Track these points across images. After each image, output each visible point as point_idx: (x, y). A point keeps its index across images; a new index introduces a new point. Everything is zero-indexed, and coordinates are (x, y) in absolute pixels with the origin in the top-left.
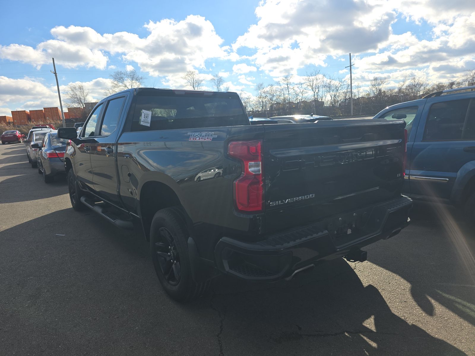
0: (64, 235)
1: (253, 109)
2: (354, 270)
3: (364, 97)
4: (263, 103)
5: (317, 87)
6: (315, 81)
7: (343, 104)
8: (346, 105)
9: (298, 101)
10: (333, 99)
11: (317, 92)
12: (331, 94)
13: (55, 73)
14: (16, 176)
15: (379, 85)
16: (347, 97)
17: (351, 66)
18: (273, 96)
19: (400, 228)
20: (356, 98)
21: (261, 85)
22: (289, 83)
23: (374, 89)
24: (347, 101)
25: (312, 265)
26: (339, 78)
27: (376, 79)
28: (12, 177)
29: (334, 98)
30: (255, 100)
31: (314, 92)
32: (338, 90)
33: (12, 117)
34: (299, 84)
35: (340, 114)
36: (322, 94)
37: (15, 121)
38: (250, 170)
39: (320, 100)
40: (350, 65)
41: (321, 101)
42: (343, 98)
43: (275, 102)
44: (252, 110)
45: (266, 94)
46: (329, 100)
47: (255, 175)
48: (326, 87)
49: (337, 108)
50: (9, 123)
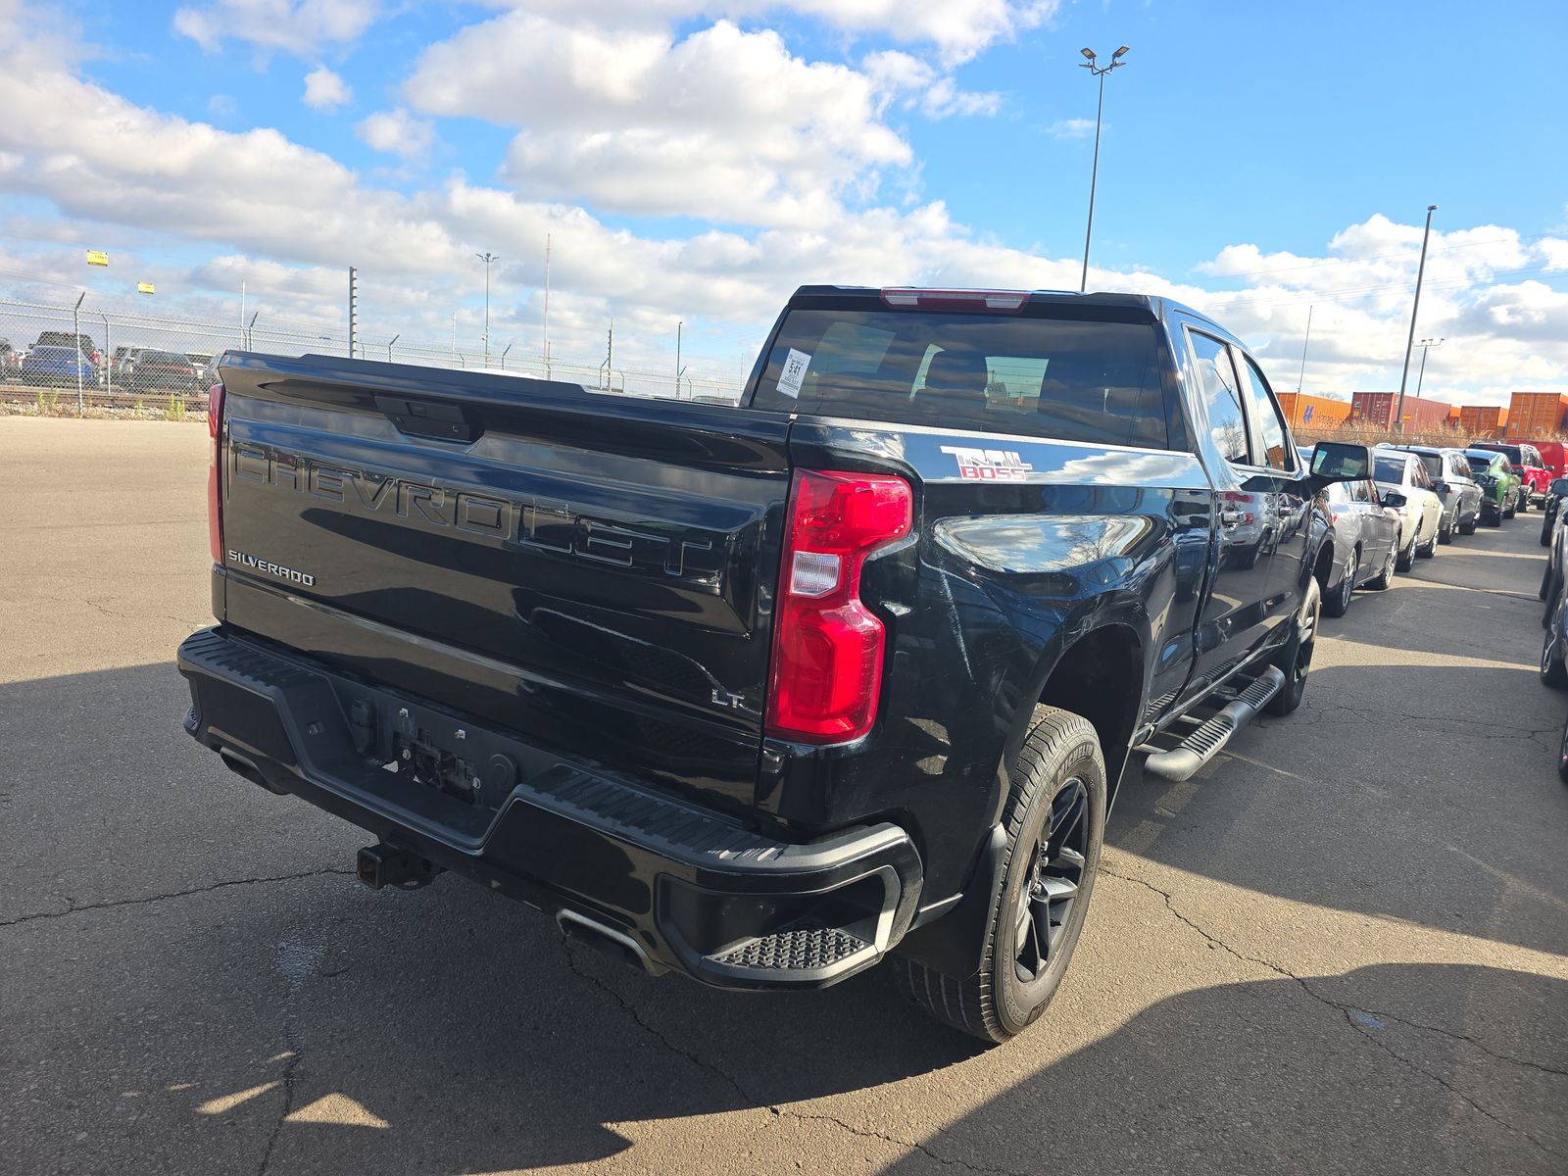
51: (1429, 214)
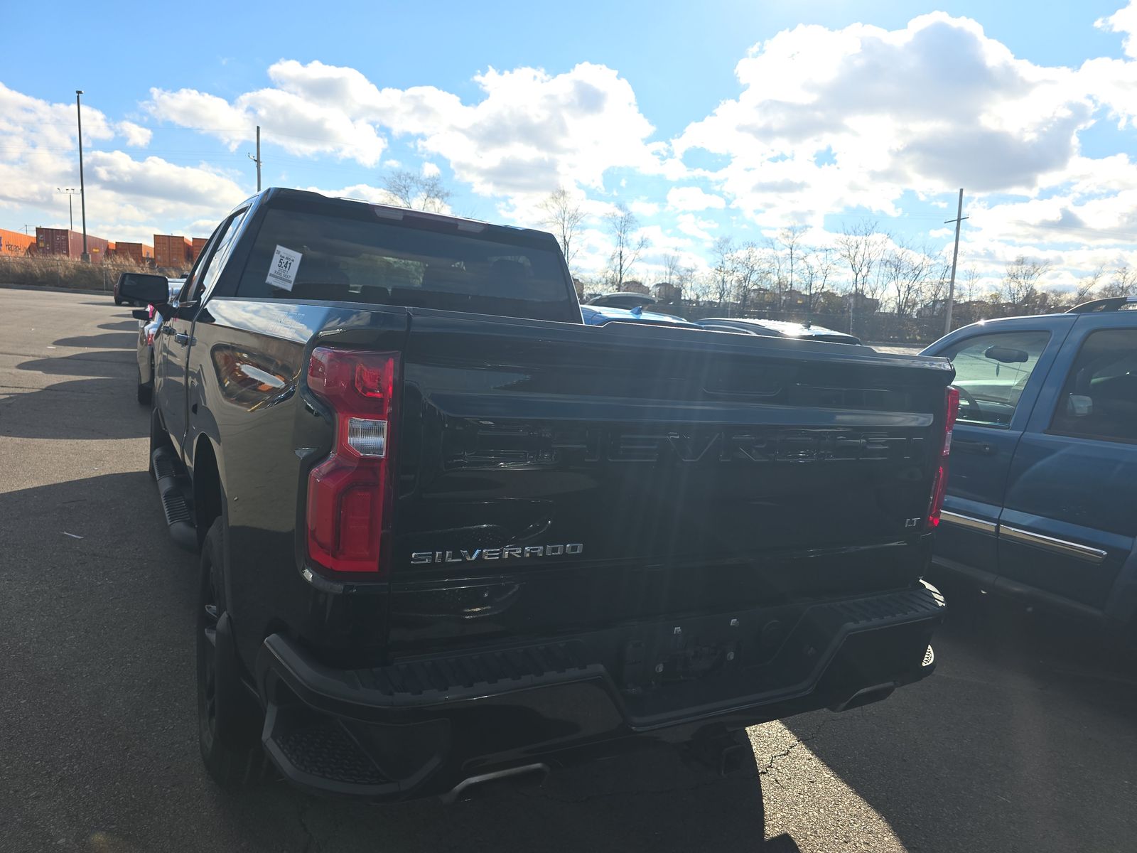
0: (80, 537)
1: (698, 297)
2: (762, 777)
3: (984, 302)
4: (725, 286)
5: (865, 262)
6: (862, 247)
7: (927, 312)
8: (935, 316)
9: (813, 291)
10: (902, 296)
11: (864, 275)
12: (900, 284)
13: (258, 161)
14: (89, 378)
15: (1028, 275)
16: (941, 296)
17: (959, 220)
18: (752, 271)
19: (891, 684)
20: (962, 302)
21: (727, 241)
22: (795, 246)
23: (1013, 285)
24: (938, 306)
25: (538, 765)
26: (924, 248)
27: (1021, 262)
28: (79, 379)
29: (907, 294)
30: (707, 275)
31: (857, 274)
32: (920, 277)
33: (153, 246)
34: (821, 250)
35: (915, 335)
36: (876, 280)
37: (159, 257)
38: (351, 440)
39: (869, 296)
40: (957, 219)
41: (871, 297)
42: (929, 295)
43: (756, 287)
44: (695, 297)
45: (735, 265)
46: (893, 299)
47: (362, 459)
48: (888, 265)
49: (911, 320)
50: (143, 260)
51: (78, 97)
